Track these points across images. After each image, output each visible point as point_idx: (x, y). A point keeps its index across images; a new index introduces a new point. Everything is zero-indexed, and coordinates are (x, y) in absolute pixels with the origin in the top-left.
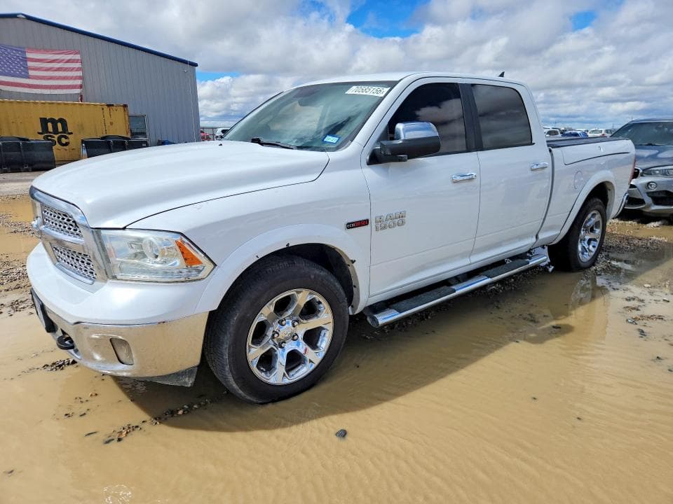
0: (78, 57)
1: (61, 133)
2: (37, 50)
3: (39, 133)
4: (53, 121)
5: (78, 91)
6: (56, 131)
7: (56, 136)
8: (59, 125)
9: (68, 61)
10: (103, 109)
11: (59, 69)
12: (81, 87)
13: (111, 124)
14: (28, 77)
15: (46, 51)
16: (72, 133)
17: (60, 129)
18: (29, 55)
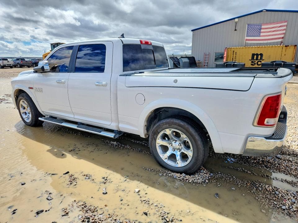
0: (286, 24)
1: (259, 60)
2: (267, 24)
3: (250, 60)
4: (257, 55)
5: (280, 40)
6: (257, 59)
7: (257, 61)
8: (259, 56)
9: (280, 27)
10: (283, 48)
11: (274, 31)
12: (283, 38)
13: (285, 55)
14: (260, 36)
15: (271, 23)
16: (264, 60)
17: (259, 58)
18: (263, 27)
